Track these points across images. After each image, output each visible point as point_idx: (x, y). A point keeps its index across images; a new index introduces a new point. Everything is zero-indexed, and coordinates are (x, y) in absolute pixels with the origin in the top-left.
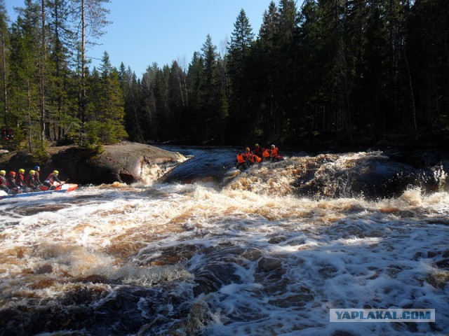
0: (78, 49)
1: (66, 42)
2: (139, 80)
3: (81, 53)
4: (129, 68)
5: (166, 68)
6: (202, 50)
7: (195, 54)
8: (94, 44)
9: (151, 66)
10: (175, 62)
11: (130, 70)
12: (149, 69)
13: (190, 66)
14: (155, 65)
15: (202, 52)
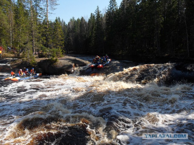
0: (45, 16)
1: (40, 13)
2: (66, 25)
3: (46, 18)
4: (63, 20)
5: (78, 20)
6: (95, 12)
7: (91, 14)
8: (51, 13)
9: (72, 18)
10: (83, 17)
11: (63, 21)
12: (71, 20)
13: (89, 19)
14: (73, 18)
15: (95, 14)
